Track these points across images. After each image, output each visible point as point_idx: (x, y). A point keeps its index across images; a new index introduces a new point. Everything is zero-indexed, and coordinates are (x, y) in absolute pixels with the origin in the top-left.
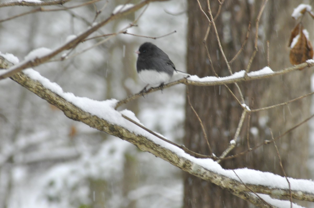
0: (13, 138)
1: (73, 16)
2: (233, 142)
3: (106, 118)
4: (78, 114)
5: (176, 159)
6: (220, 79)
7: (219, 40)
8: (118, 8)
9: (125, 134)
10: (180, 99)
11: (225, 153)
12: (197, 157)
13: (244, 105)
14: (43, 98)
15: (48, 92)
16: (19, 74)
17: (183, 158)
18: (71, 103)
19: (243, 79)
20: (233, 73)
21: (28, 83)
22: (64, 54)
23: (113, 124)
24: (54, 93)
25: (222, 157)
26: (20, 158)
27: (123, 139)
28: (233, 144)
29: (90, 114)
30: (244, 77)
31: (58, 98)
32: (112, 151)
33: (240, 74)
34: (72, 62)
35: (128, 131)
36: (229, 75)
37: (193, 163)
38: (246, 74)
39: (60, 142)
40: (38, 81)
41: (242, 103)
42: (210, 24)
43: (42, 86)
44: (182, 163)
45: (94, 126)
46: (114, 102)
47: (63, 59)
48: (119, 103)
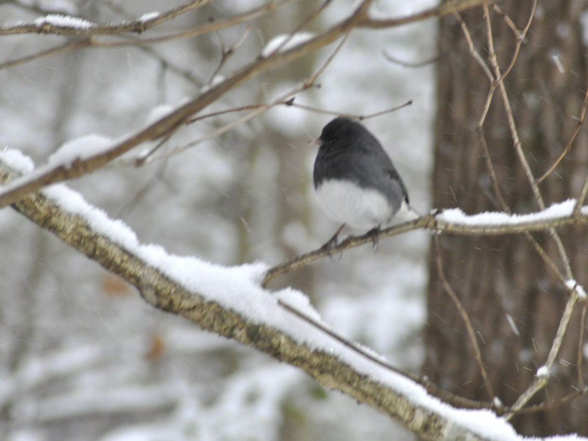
0: (14, 362)
1: (165, 65)
2: (543, 371)
3: (241, 307)
4: (174, 297)
5: (406, 411)
6: (516, 220)
7: (513, 126)
8: (275, 43)
9: (285, 348)
10: (417, 276)
11: (524, 399)
12: (457, 405)
13: (571, 284)
14: (92, 256)
15: (102, 243)
16: (33, 197)
17: (424, 409)
18: (157, 271)
19: (571, 221)
20: (547, 205)
21: (54, 220)
22: (143, 150)
23: (256, 322)
24: (116, 245)
25: (517, 407)
26: (28, 409)
27: (281, 361)
28: (543, 377)
29: (202, 298)
30: (572, 216)
31: (125, 257)
32: (252, 398)
33: (563, 209)
34: (160, 175)
35: (292, 341)
36: (537, 210)
37: (446, 421)
38: (576, 208)
39: (123, 372)
40: (78, 217)
41: (568, 279)
42: (493, 88)
43: (88, 228)
44: (419, 420)
45: (211, 328)
46: (260, 268)
47: (140, 162)
48: (271, 272)
